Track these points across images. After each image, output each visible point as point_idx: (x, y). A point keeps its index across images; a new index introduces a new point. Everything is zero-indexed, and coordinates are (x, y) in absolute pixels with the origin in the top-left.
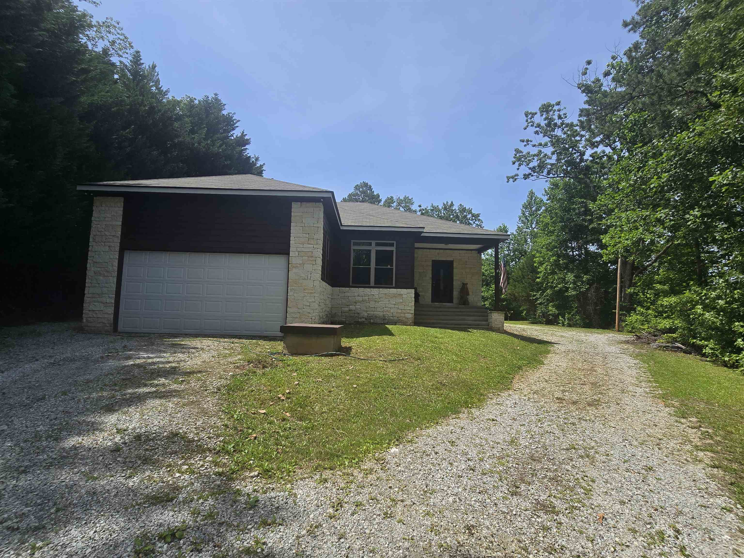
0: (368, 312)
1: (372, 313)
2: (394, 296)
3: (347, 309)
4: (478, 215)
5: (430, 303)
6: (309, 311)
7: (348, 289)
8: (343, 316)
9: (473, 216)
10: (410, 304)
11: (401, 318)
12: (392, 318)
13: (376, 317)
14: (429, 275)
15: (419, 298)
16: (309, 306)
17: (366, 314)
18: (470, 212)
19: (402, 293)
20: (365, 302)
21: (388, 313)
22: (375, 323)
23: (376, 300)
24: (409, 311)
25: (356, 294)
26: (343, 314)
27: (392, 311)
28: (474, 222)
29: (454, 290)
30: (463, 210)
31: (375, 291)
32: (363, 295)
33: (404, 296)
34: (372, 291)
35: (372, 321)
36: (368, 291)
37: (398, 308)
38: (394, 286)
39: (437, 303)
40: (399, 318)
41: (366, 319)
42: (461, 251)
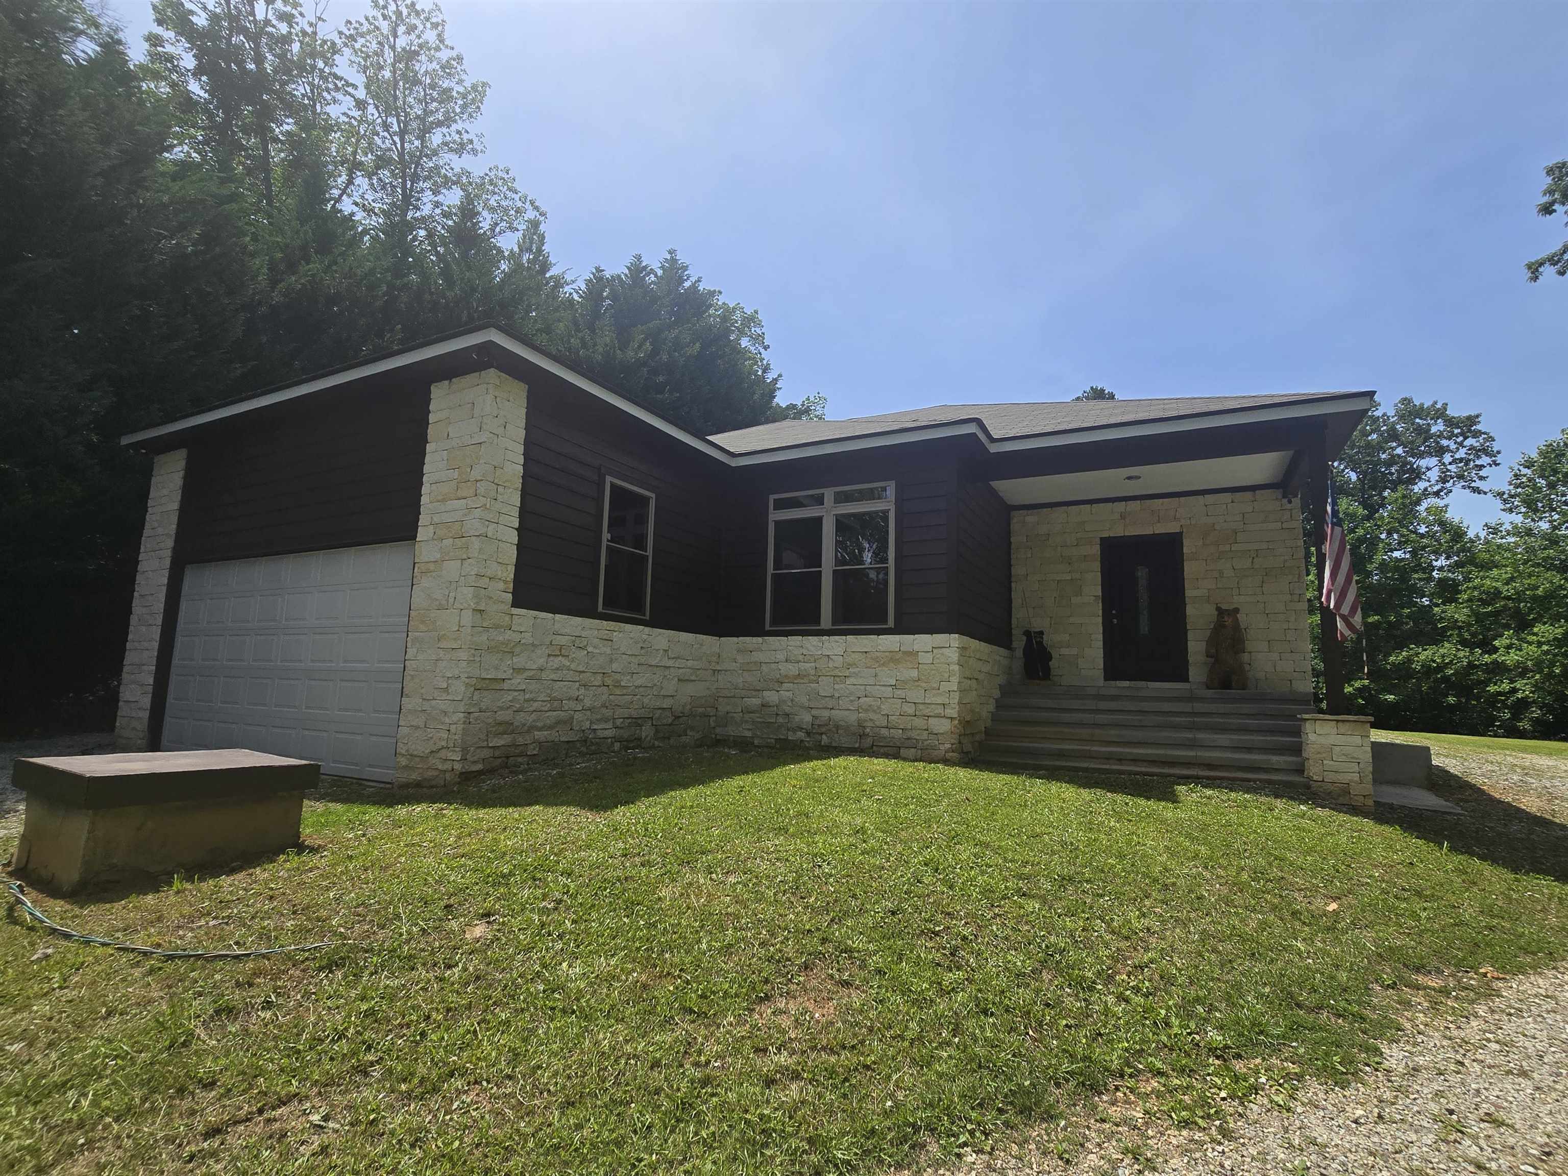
0: (814, 712)
1: (826, 714)
2: (892, 660)
3: (755, 702)
4: (1472, 420)
5: (1101, 682)
6: (443, 707)
7: (760, 639)
8: (747, 722)
9: (1450, 422)
10: (945, 687)
11: (914, 734)
12: (884, 732)
13: (837, 727)
14: (1093, 588)
15: (1052, 664)
16: (446, 690)
17: (807, 718)
18: (1440, 414)
19: (916, 648)
20: (806, 680)
21: (872, 715)
22: (835, 748)
23: (837, 672)
24: (940, 710)
25: (781, 656)
26: (747, 716)
27: (885, 709)
28: (1461, 444)
29: (1190, 635)
30: (1409, 411)
31: (835, 646)
32: (801, 658)
33: (925, 658)
34: (826, 644)
35: (825, 739)
36: (812, 641)
37: (904, 700)
38: (891, 623)
39: (1126, 684)
40: (909, 734)
41: (808, 734)
42: (1210, 498)
